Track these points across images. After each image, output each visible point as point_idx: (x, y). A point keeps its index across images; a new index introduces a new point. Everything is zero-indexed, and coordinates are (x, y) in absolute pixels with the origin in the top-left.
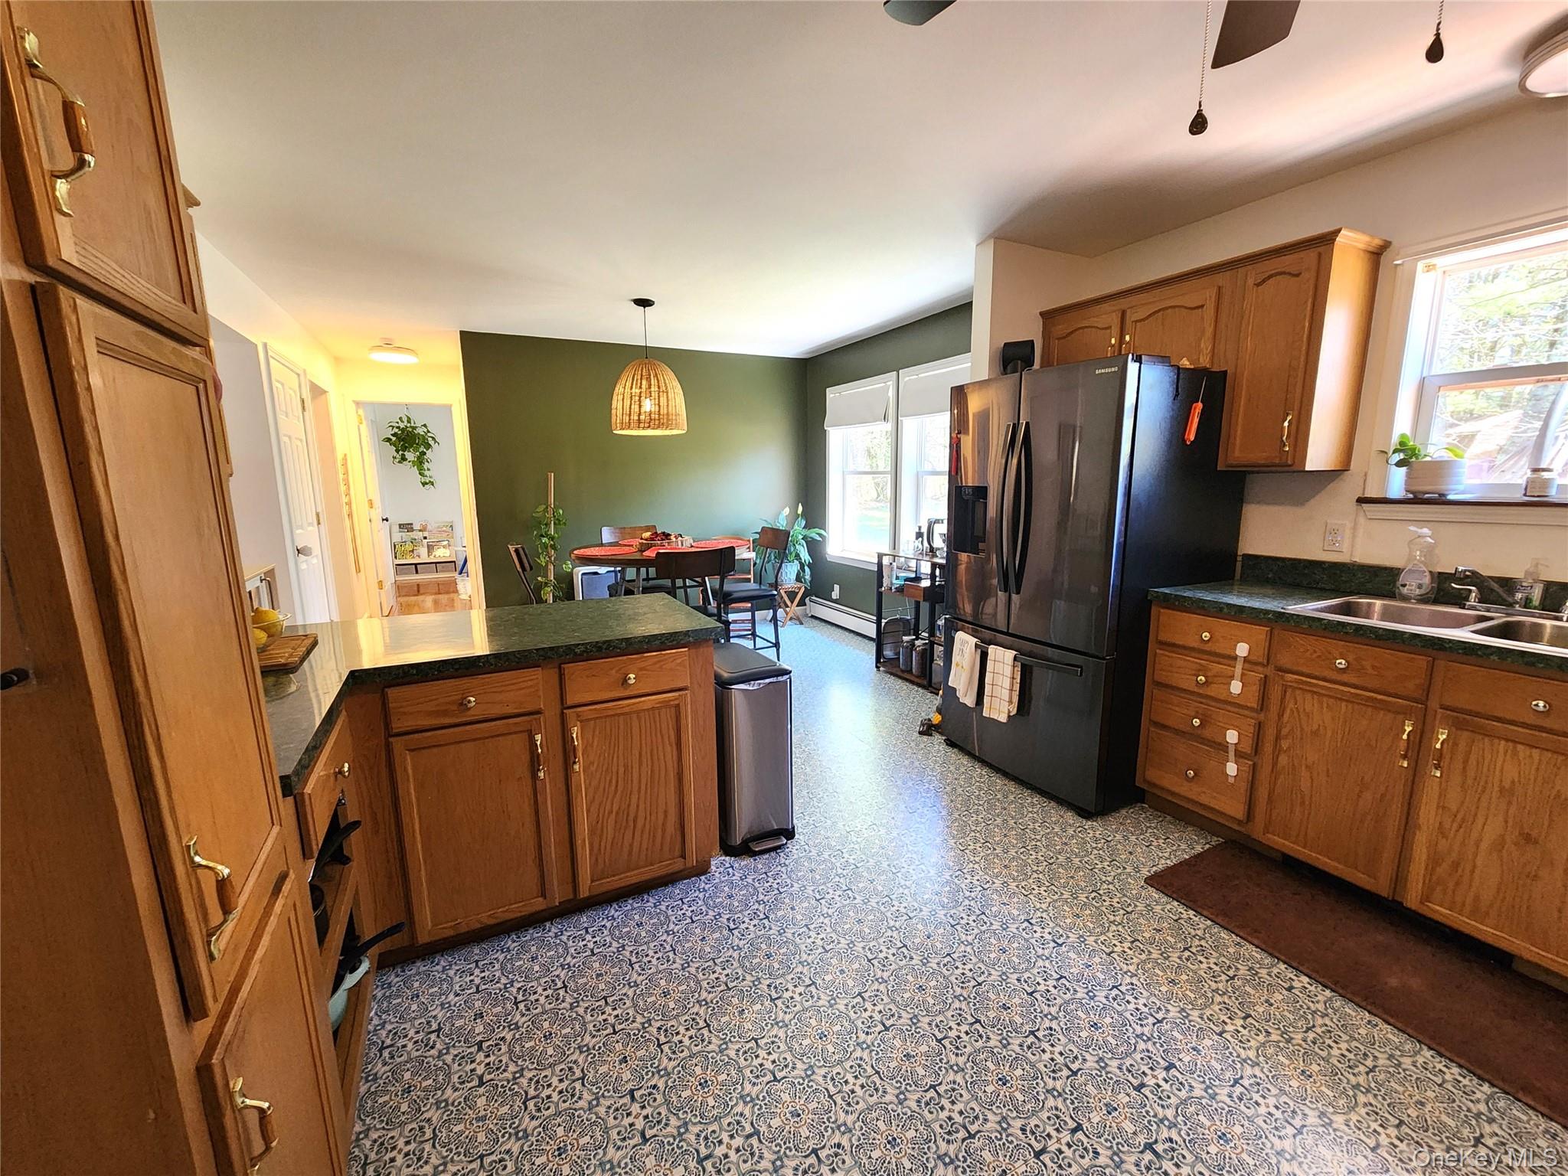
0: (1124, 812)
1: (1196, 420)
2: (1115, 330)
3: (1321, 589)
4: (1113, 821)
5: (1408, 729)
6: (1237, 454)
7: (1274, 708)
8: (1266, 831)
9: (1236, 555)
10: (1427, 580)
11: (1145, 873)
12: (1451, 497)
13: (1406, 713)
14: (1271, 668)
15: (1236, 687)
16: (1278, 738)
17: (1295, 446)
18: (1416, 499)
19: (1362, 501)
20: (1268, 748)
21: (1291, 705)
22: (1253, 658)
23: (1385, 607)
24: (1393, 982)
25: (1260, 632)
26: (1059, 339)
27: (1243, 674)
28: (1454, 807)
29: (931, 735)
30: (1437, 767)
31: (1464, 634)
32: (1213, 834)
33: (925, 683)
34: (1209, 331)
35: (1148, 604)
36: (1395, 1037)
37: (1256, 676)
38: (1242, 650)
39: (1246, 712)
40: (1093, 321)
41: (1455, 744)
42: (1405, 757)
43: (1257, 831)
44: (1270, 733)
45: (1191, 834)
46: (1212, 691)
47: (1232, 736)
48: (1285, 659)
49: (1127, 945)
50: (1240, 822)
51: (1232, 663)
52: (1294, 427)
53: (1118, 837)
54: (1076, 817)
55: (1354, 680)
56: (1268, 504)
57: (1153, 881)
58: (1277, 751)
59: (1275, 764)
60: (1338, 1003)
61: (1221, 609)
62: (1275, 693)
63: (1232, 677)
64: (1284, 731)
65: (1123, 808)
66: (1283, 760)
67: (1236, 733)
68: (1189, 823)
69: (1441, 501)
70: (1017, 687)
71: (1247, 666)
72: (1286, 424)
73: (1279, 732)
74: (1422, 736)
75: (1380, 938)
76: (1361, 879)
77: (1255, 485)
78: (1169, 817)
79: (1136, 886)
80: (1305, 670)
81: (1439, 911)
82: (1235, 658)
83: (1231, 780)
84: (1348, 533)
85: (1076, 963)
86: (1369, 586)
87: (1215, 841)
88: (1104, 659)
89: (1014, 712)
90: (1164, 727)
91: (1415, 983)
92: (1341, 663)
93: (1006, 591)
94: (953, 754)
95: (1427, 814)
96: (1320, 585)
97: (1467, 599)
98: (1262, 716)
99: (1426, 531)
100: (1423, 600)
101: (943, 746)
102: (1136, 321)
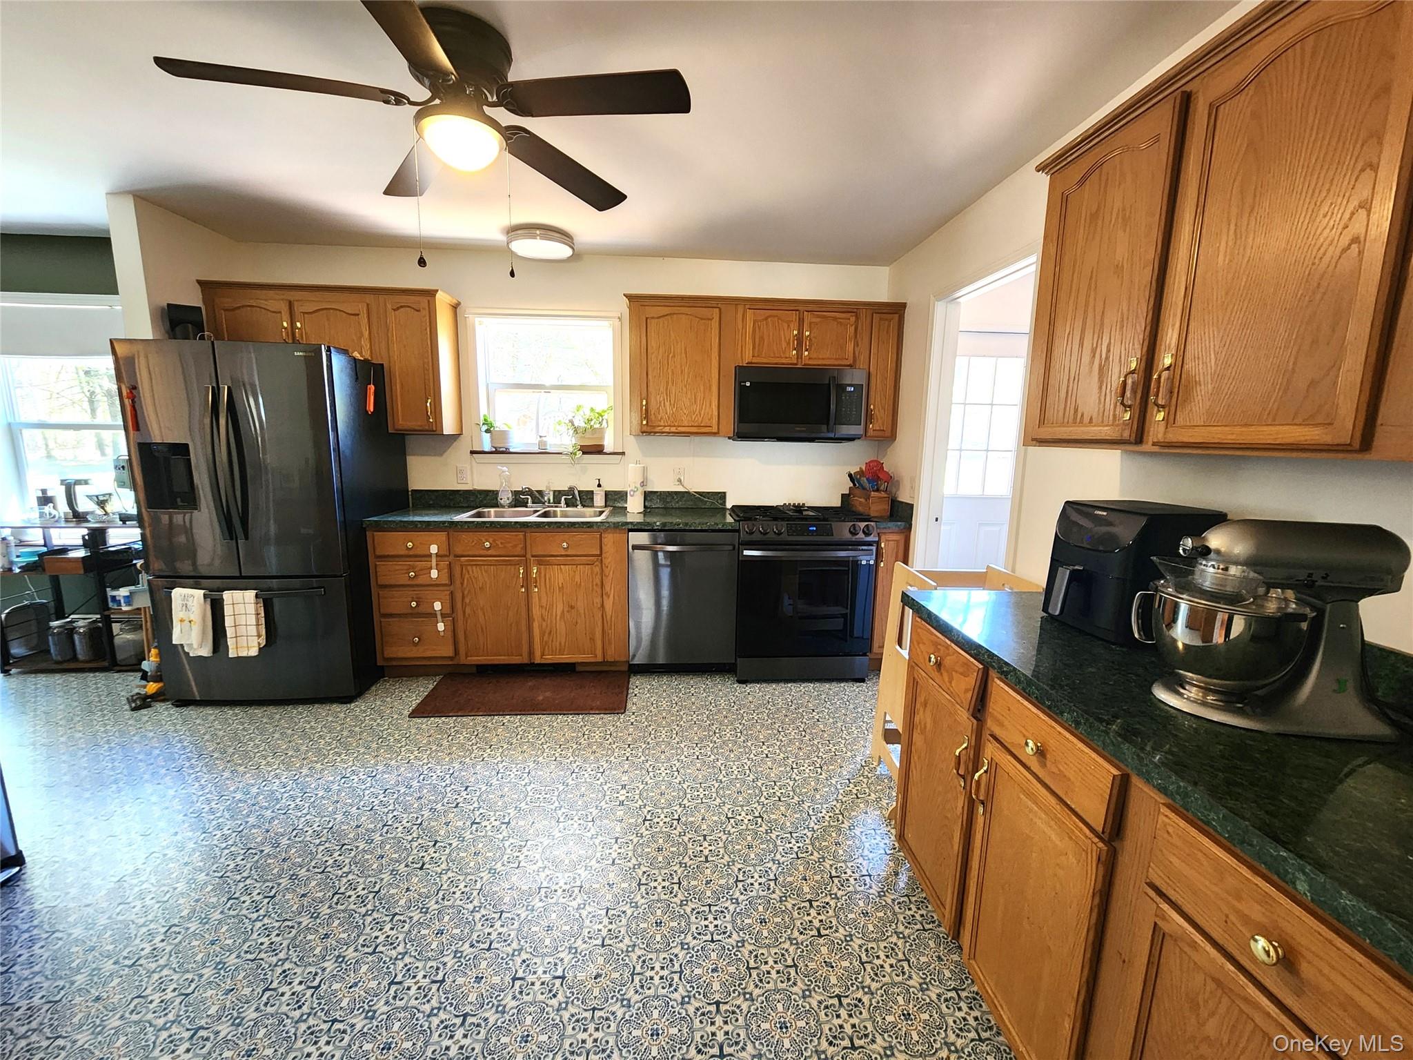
0: (374, 688)
1: (372, 397)
2: (286, 315)
3: (463, 507)
4: (369, 696)
5: (521, 571)
6: (400, 422)
7: (458, 582)
8: (467, 656)
9: (408, 491)
10: (510, 495)
11: (406, 713)
12: (511, 450)
13: (518, 564)
14: (451, 557)
15: (434, 574)
16: (463, 598)
17: (435, 419)
18: (497, 452)
19: (472, 452)
20: (459, 605)
21: (467, 576)
22: (440, 553)
23: (495, 511)
24: (541, 698)
25: (442, 536)
26: (225, 310)
27: (437, 565)
28: (545, 605)
29: (150, 706)
30: (536, 587)
31: (533, 519)
32: (435, 676)
33: (106, 664)
34: (366, 334)
35: (363, 531)
36: (548, 718)
37: (444, 564)
38: (434, 549)
39: (441, 588)
40: (263, 303)
41: (540, 573)
42: (522, 586)
43: (463, 660)
44: (458, 596)
45: (422, 681)
46: (420, 580)
47: (437, 606)
48: (458, 550)
49: (416, 753)
50: (451, 658)
51: (429, 559)
52: (433, 406)
53: (378, 703)
54: (340, 706)
55: (494, 553)
56: (422, 455)
57: (415, 714)
58: (464, 605)
59: (464, 612)
60: (524, 718)
61: (416, 526)
62: (457, 570)
63: (431, 568)
64: (466, 593)
65: (372, 686)
66: (468, 610)
67: (439, 603)
68: (418, 676)
69: (507, 452)
70: (263, 621)
71: (439, 559)
72: (428, 404)
73: (463, 594)
74: (527, 572)
75: (530, 684)
76: (516, 660)
77: (411, 442)
78: (405, 679)
79: (405, 723)
80: (470, 553)
81: (550, 658)
82: (430, 555)
83: (442, 634)
84: (469, 472)
85: (391, 779)
86: (485, 502)
87: (438, 678)
88: (341, 576)
89: (263, 643)
90: (391, 615)
91: (548, 694)
92: (487, 544)
93: (232, 539)
94: (191, 712)
95: (536, 612)
96: (461, 505)
97: (527, 503)
98: (452, 588)
99: (505, 469)
100: (511, 506)
101: (173, 710)
102: (304, 313)
